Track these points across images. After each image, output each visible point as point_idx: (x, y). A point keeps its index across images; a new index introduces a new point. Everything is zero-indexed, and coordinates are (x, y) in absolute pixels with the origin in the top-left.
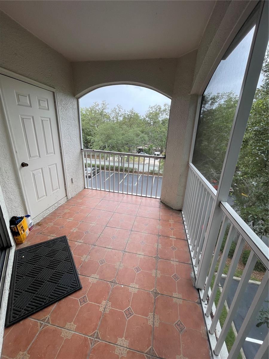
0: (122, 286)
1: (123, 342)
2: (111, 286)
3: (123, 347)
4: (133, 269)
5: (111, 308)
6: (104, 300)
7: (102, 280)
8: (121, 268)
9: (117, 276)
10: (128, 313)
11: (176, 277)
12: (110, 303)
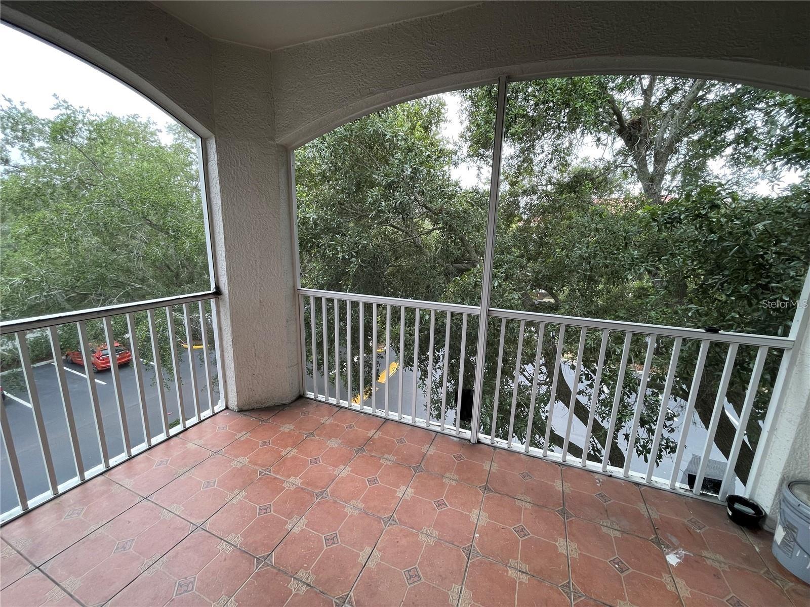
0: (477, 535)
1: (562, 545)
2: (478, 558)
3: (567, 548)
4: (438, 511)
5: (519, 560)
6: (507, 574)
7: (464, 578)
8: (436, 533)
9: (455, 543)
10: (522, 533)
11: (459, 457)
12: (512, 562)
